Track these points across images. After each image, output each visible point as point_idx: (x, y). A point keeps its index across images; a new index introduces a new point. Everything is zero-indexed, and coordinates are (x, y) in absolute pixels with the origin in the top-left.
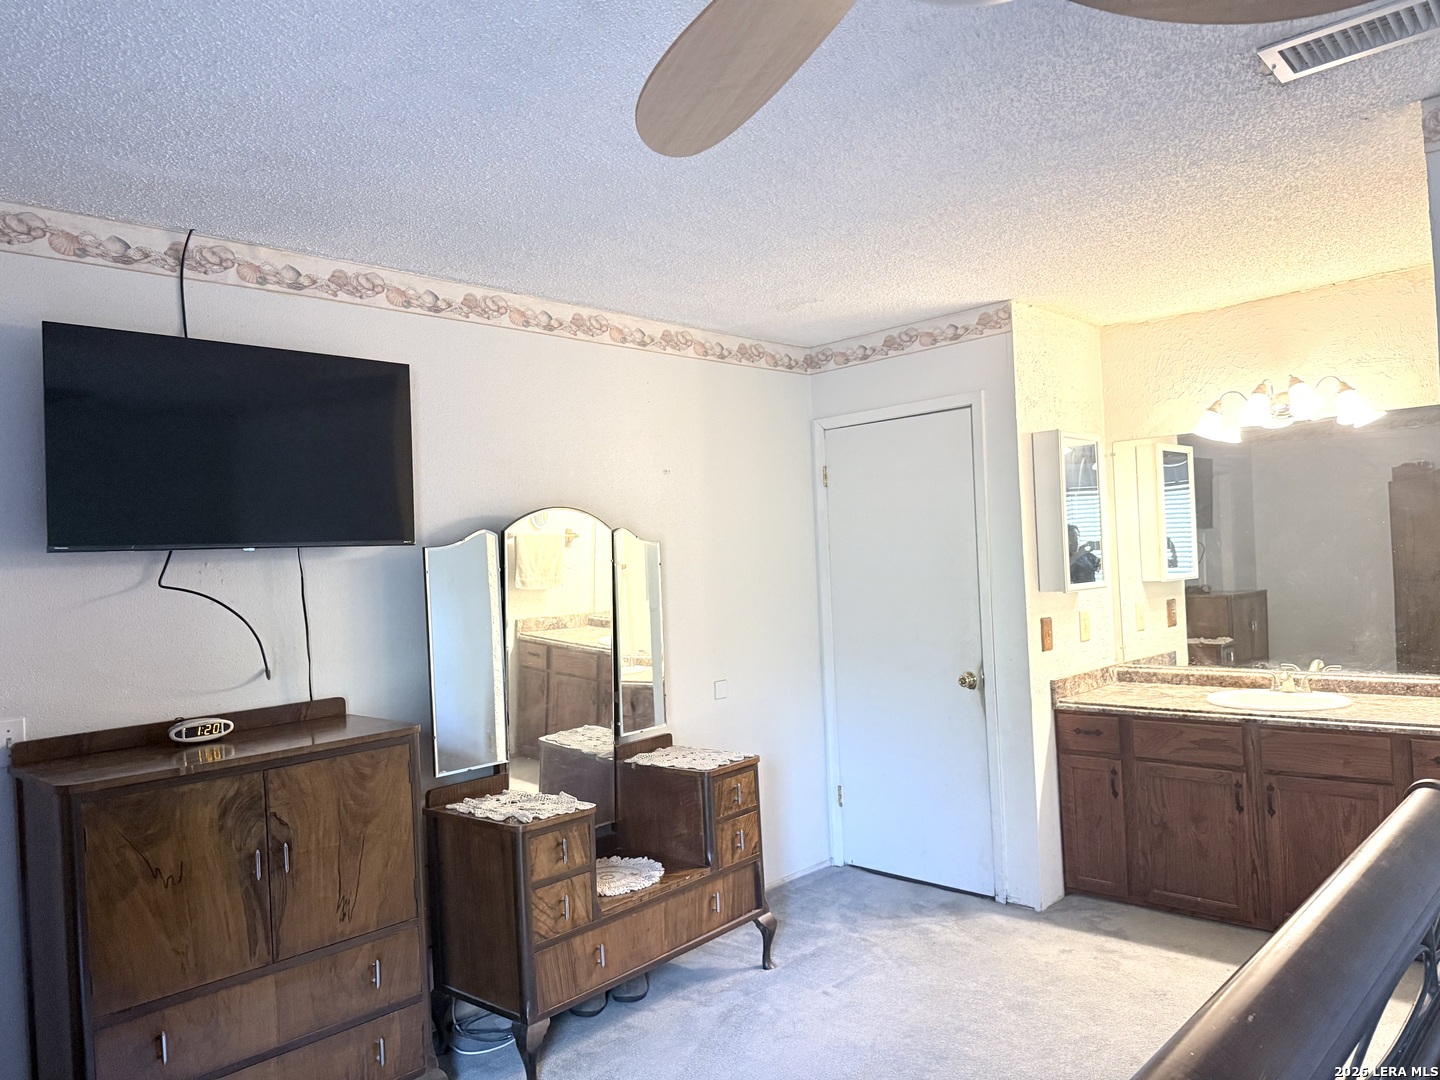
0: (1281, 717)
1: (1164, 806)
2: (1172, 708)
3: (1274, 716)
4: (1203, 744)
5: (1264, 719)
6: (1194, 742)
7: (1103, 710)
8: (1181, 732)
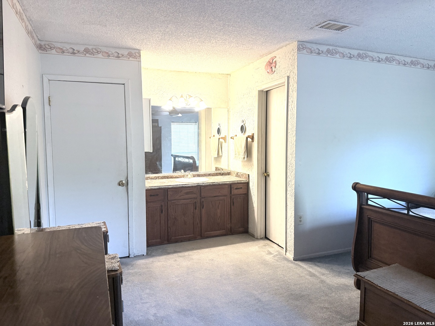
0: (205, 183)
1: (176, 212)
2: (178, 184)
3: (203, 183)
4: (187, 193)
5: (202, 184)
6: (185, 193)
7: (159, 188)
8: (182, 191)
